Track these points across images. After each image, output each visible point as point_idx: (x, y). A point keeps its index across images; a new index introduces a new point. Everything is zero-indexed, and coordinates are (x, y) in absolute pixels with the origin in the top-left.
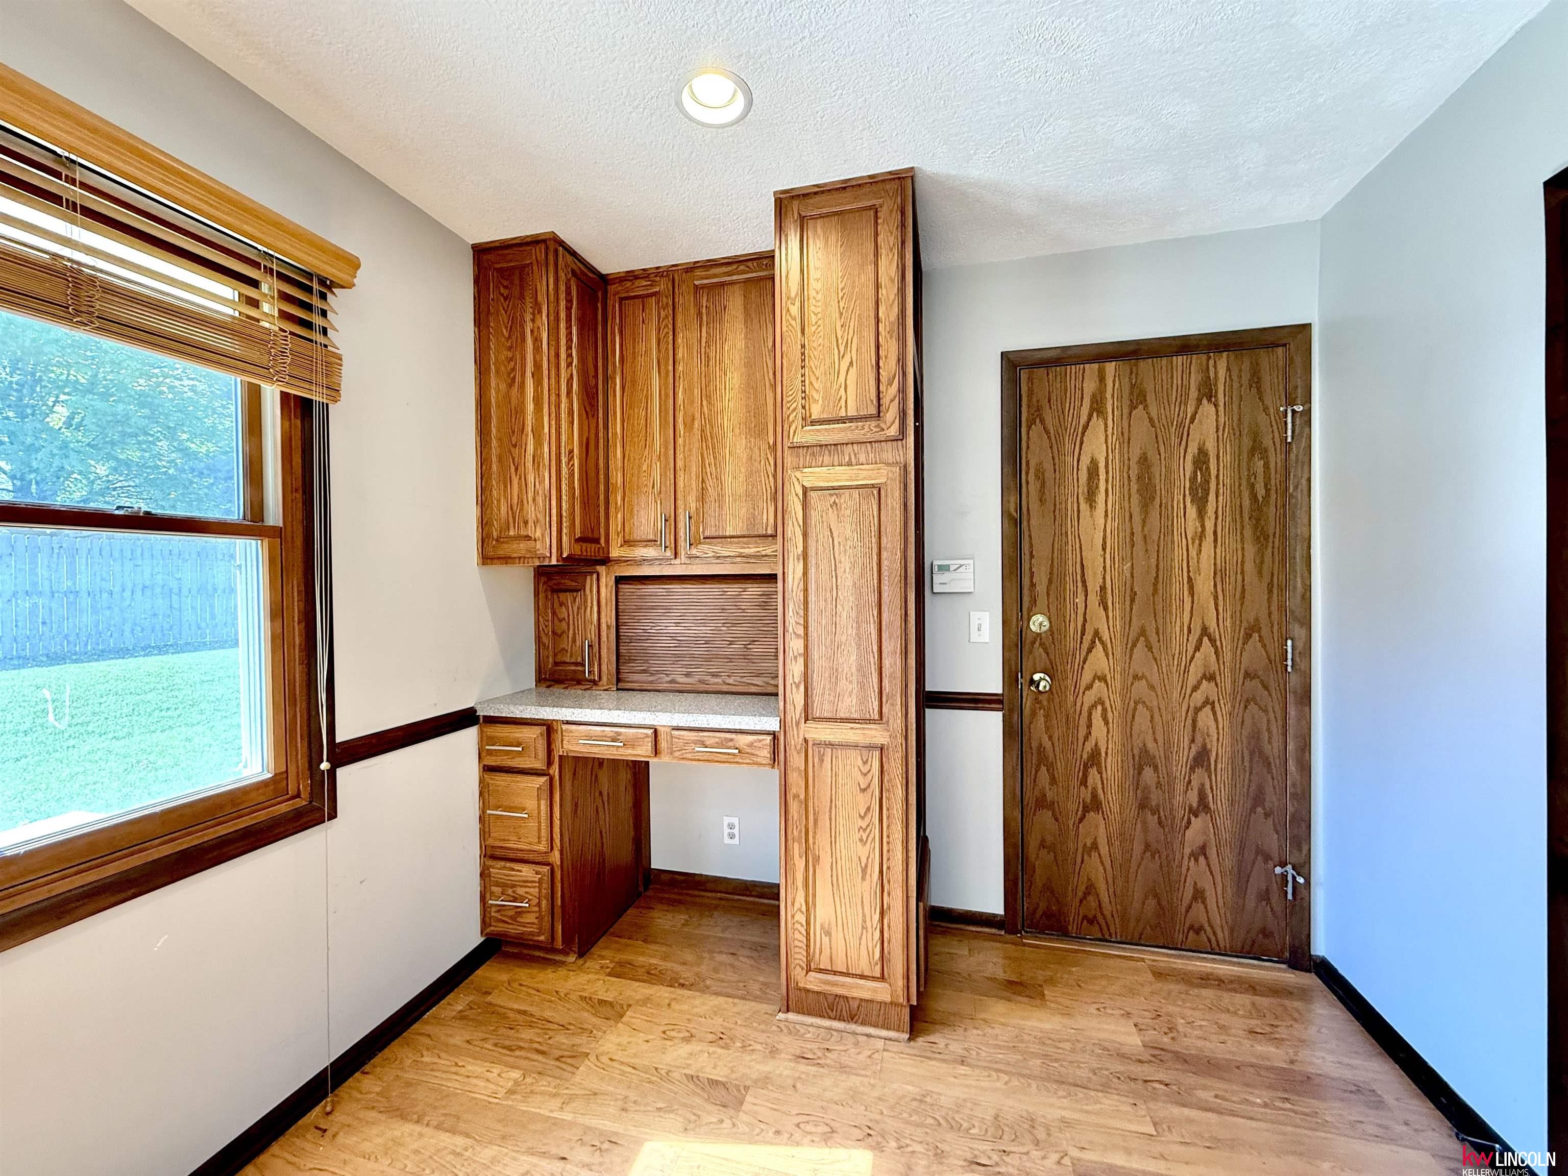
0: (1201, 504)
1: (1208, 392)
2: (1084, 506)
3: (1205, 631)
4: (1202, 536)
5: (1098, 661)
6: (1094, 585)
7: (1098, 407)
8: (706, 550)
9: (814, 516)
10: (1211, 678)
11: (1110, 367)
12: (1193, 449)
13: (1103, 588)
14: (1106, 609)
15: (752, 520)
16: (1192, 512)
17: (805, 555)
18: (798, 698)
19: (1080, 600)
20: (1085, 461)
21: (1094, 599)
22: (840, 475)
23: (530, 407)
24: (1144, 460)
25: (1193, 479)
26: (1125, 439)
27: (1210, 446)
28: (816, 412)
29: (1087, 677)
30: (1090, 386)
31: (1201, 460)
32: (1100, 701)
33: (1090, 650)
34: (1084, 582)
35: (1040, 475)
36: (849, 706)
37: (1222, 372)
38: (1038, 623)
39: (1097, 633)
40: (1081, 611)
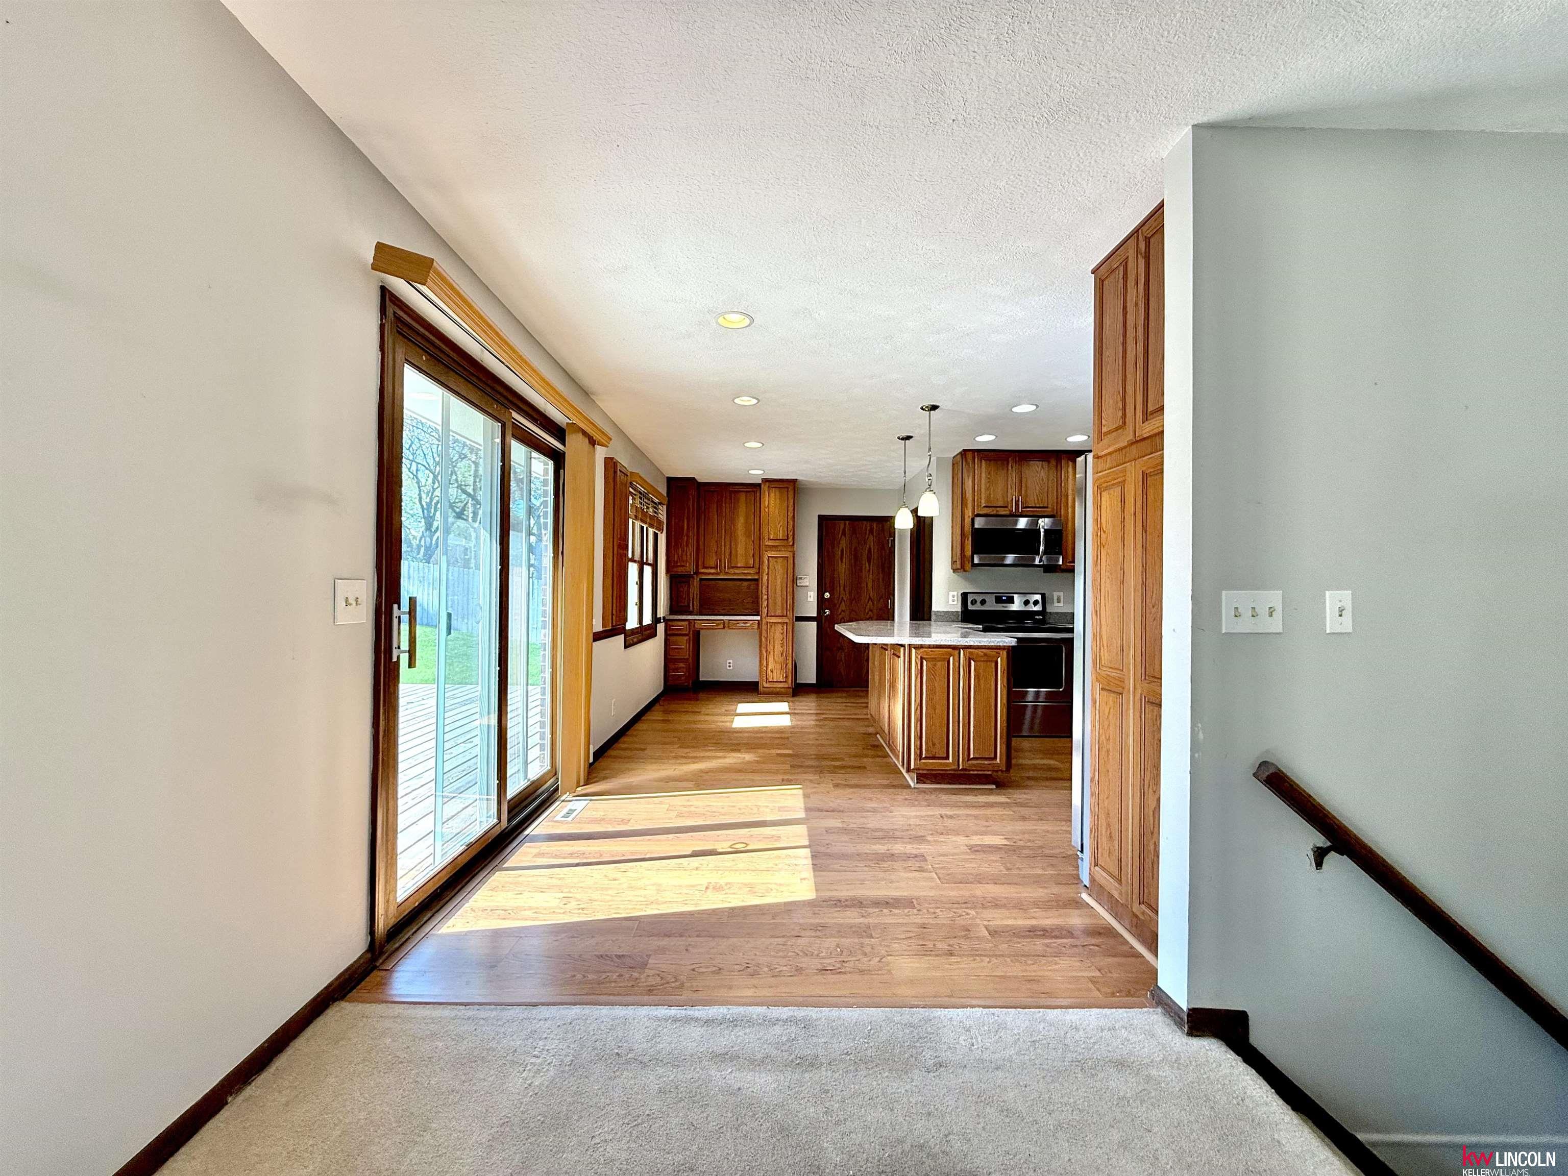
0: (869, 562)
1: (871, 531)
2: (840, 562)
3: (870, 598)
4: (869, 571)
5: (843, 606)
6: (842, 584)
7: (844, 533)
8: (732, 571)
9: (771, 564)
10: (871, 610)
11: (847, 522)
12: (868, 547)
13: (845, 585)
14: (845, 590)
15: (747, 563)
16: (867, 565)
17: (768, 574)
18: (765, 611)
19: (838, 589)
20: (840, 548)
21: (842, 588)
22: (777, 554)
23: (686, 527)
24: (856, 548)
25: (868, 555)
26: (851, 543)
27: (872, 547)
28: (771, 538)
29: (840, 611)
30: (842, 526)
31: (870, 550)
33: (841, 603)
34: (840, 584)
35: (828, 552)
36: (779, 612)
37: (875, 527)
38: (827, 595)
39: (843, 597)
40: (839, 592)
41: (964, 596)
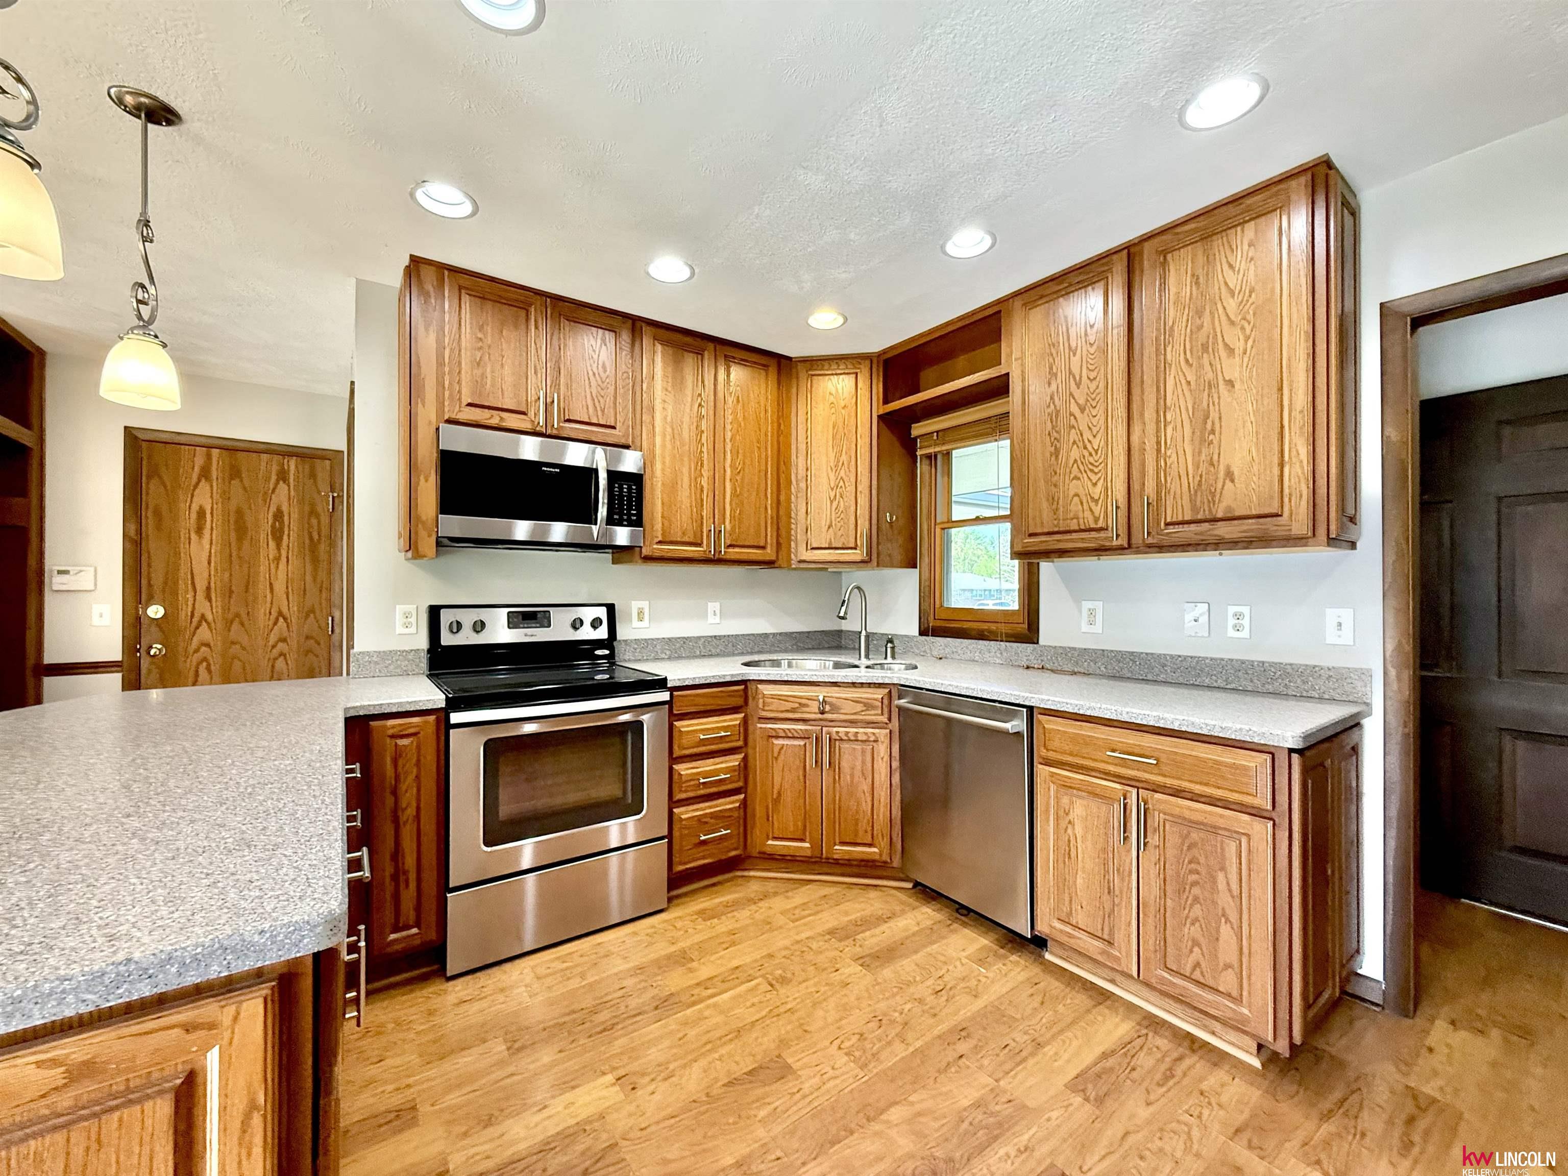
0: (278, 540)
1: (283, 476)
2: (194, 536)
3: (280, 614)
4: (277, 559)
5: (204, 634)
6: (201, 585)
7: (205, 474)
10: (284, 640)
11: (215, 452)
12: (273, 509)
13: (208, 588)
14: (210, 600)
16: (272, 544)
19: (190, 596)
20: (195, 507)
21: (201, 595)
24: (239, 513)
25: (273, 526)
26: (226, 497)
27: (285, 508)
29: (195, 644)
30: (199, 461)
31: (278, 516)
32: (205, 659)
33: (197, 628)
34: (193, 584)
35: (157, 513)
37: (292, 467)
38: (155, 610)
39: (203, 617)
40: (190, 603)
41: (434, 613)
